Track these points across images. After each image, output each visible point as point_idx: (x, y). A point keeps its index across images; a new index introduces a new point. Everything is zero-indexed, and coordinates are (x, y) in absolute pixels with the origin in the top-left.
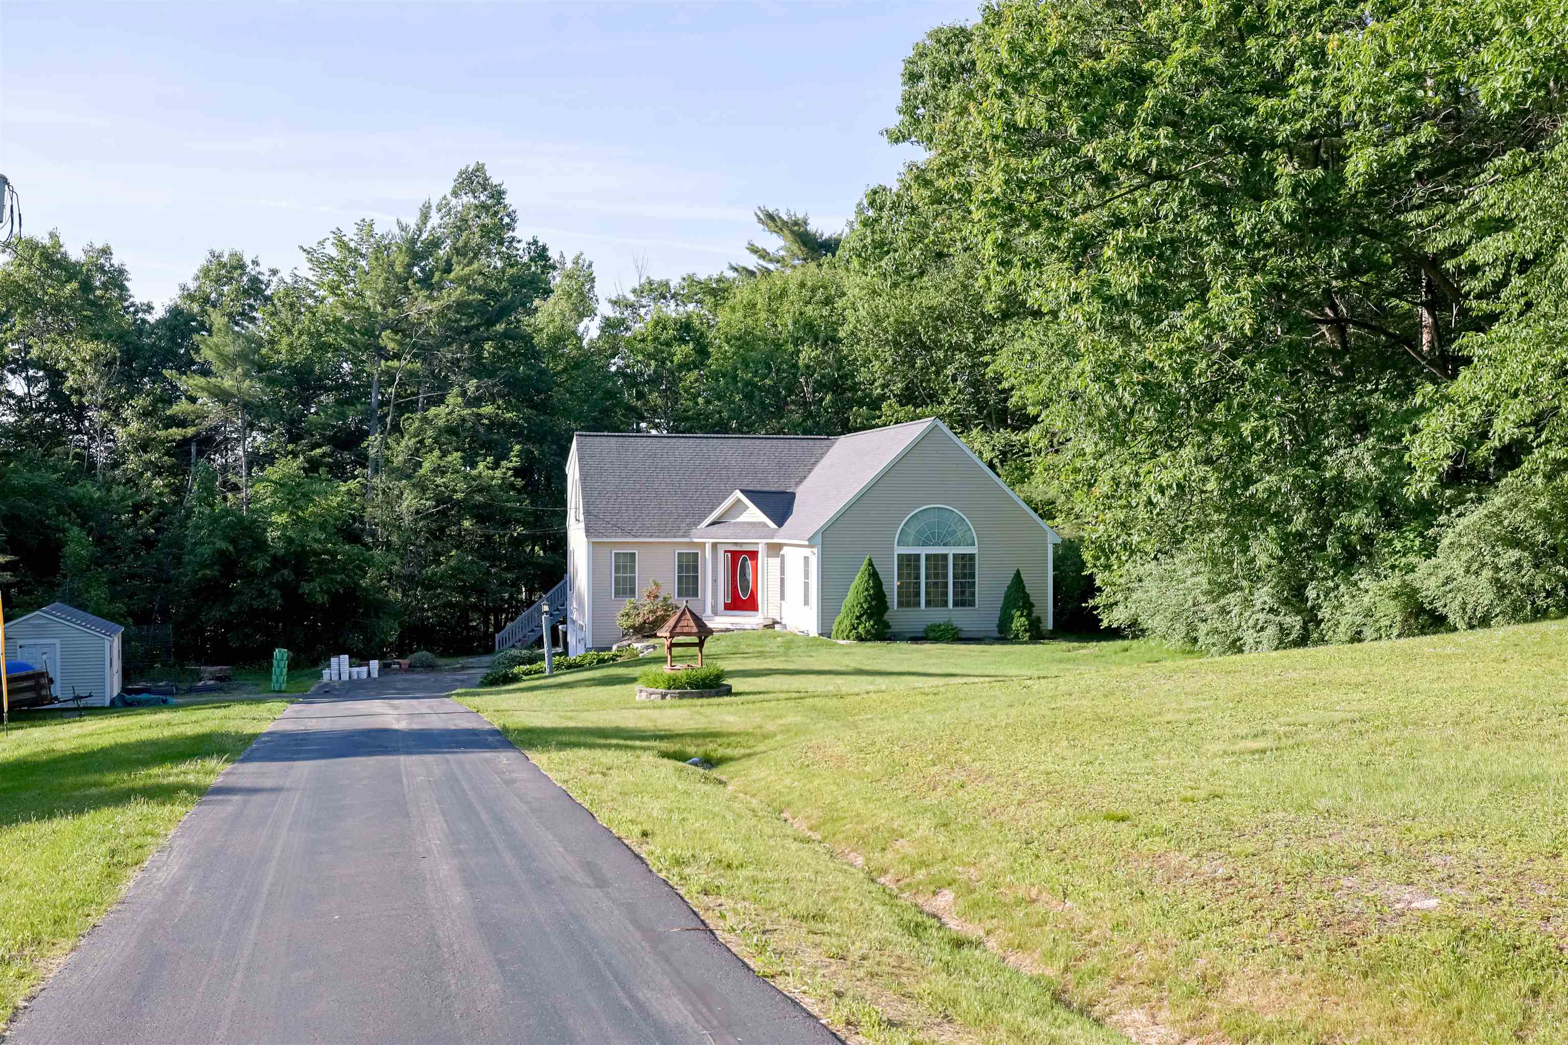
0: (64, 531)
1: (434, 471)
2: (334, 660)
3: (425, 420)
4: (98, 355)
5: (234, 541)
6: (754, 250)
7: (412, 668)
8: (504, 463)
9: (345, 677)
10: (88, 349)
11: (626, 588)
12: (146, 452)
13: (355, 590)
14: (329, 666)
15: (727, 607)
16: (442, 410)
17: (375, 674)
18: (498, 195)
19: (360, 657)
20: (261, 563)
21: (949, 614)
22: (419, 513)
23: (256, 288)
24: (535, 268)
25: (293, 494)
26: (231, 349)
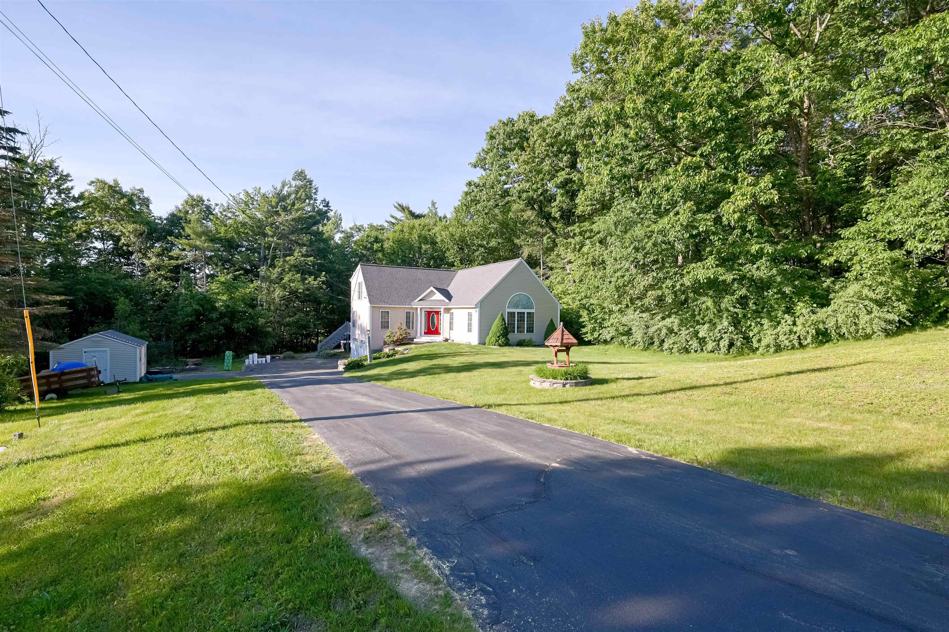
0: (117, 299)
1: (289, 281)
2: (251, 356)
3: (285, 261)
4: (136, 230)
5: (201, 306)
6: (393, 217)
7: (284, 358)
8: (319, 279)
9: (256, 363)
10: (131, 227)
11: (385, 325)
12: (159, 271)
13: (257, 327)
14: (248, 358)
15: (425, 333)
16: (292, 258)
17: (269, 361)
18: (311, 182)
19: (262, 354)
20: (215, 315)
21: (526, 336)
22: (283, 298)
23: (209, 210)
24: (325, 209)
25: (229, 287)
26: (200, 230)
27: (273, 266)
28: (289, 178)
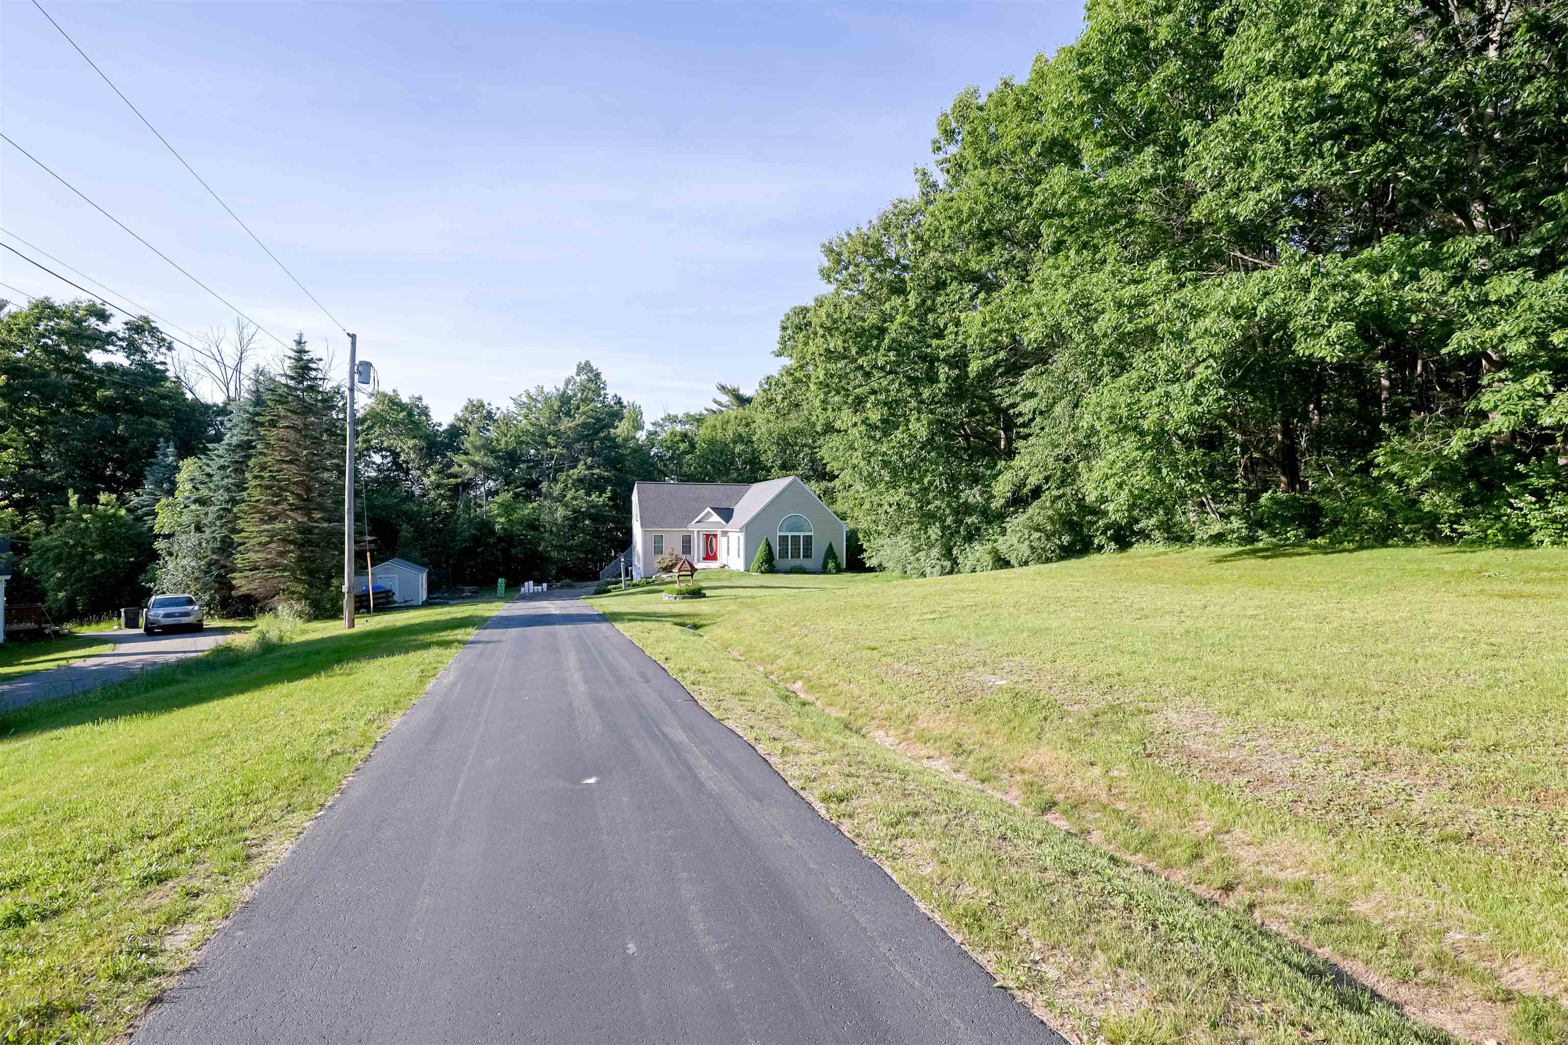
0: (400, 525)
1: (572, 498)
2: (526, 583)
3: (568, 476)
4: (415, 446)
5: (479, 530)
6: (715, 402)
7: (562, 587)
8: (604, 495)
9: (532, 591)
10: (411, 443)
11: (659, 550)
12: (438, 490)
13: (536, 552)
14: (524, 586)
15: (704, 559)
16: (576, 471)
17: (545, 590)
18: (598, 375)
19: (538, 582)
20: (492, 540)
21: (801, 561)
22: (565, 518)
23: (490, 416)
24: (616, 408)
25: (507, 509)
26: (478, 443)
27: (555, 480)
28: (573, 372)
